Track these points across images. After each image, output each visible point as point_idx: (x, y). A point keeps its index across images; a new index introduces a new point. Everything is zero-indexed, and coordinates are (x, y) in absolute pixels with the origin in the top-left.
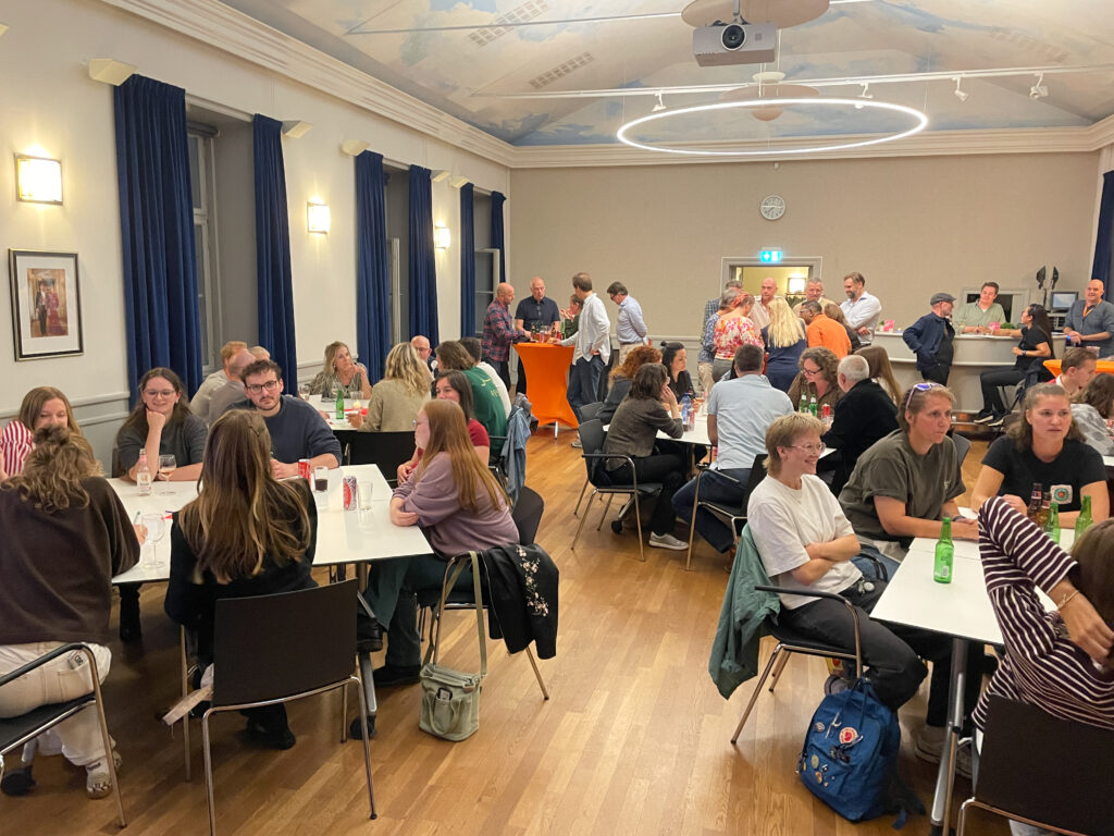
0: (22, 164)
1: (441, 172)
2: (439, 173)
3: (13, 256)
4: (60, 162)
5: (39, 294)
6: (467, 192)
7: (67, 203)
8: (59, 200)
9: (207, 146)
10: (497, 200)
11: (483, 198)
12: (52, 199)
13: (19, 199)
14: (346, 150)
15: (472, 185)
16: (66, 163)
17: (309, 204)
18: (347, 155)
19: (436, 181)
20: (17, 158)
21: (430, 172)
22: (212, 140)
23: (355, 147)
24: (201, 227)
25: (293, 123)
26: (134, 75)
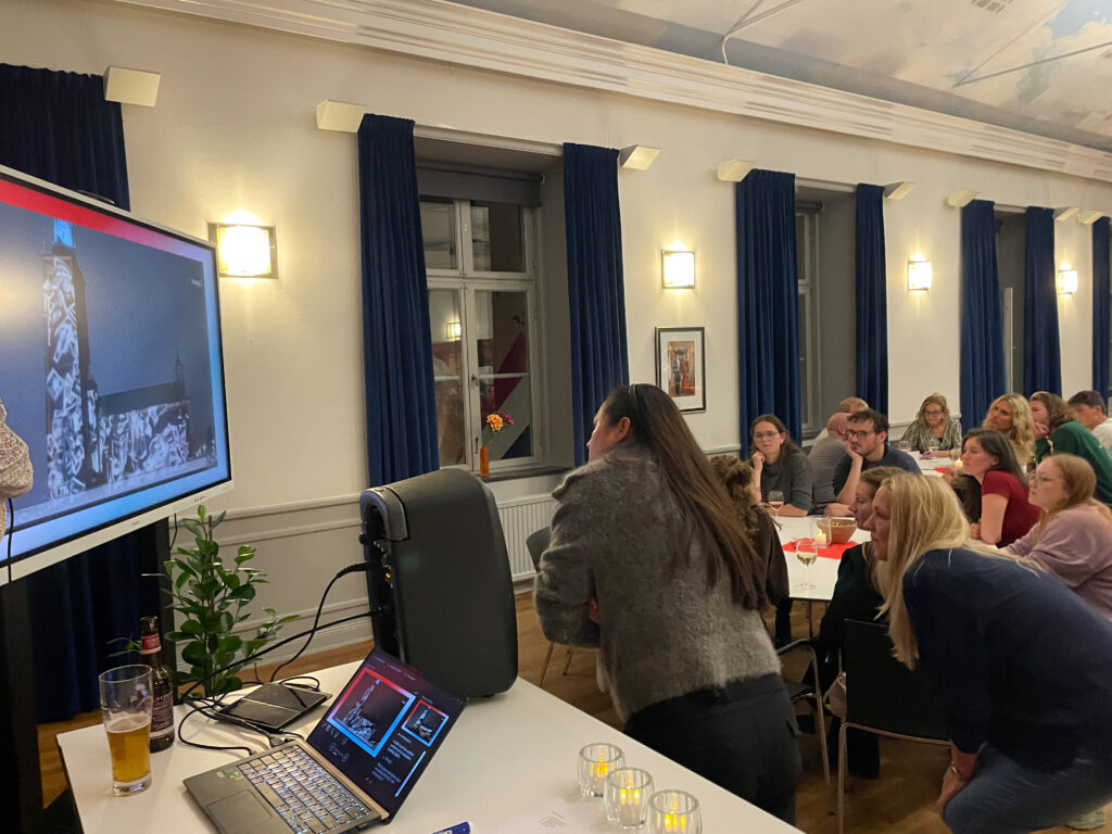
0: (666, 258)
1: (1066, 209)
2: (1062, 211)
3: (658, 332)
4: (693, 253)
5: (675, 362)
7: (698, 287)
8: (692, 284)
9: (812, 221)
12: (686, 285)
13: (664, 287)
14: (952, 202)
15: (1108, 219)
16: (698, 253)
17: (909, 262)
18: (953, 207)
19: (1059, 220)
20: (663, 254)
21: (1052, 211)
22: (817, 215)
23: (962, 198)
24: (804, 296)
25: (895, 186)
26: (753, 170)
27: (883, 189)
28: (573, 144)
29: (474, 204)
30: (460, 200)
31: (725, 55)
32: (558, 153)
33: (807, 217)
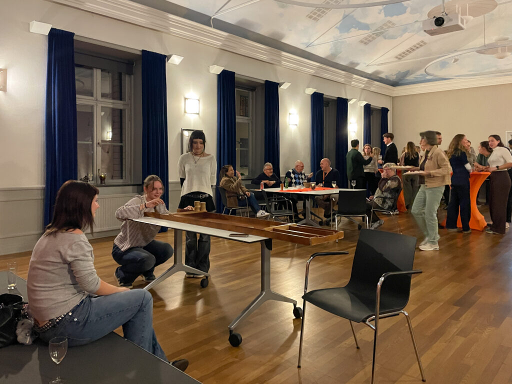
0: (187, 101)
2: (350, 100)
3: (182, 131)
6: (367, 108)
7: (200, 114)
10: (384, 111)
11: (377, 110)
12: (196, 112)
13: (185, 112)
15: (370, 105)
16: (201, 100)
17: (289, 114)
18: (307, 94)
19: (349, 103)
21: (347, 99)
22: (254, 92)
23: (310, 91)
24: (249, 124)
25: (283, 83)
26: (224, 70)
27: (278, 84)
28: (146, 51)
29: (102, 71)
30: (96, 68)
31: (212, 24)
32: (140, 53)
33: (250, 93)
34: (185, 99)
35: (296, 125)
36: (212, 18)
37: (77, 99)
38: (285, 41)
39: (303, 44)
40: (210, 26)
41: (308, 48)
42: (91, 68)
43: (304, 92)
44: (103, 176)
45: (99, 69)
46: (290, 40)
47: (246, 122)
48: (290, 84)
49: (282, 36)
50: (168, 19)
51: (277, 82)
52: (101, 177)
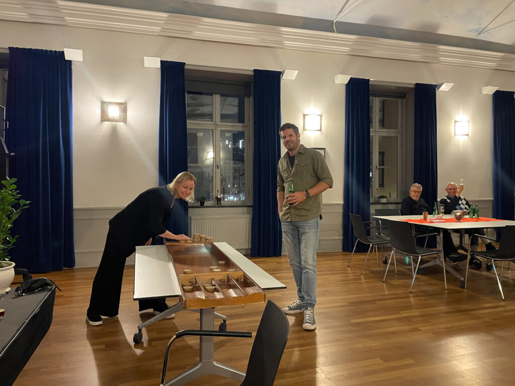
4: (321, 116)
7: (322, 130)
8: (319, 129)
9: (402, 102)
12: (316, 129)
13: (304, 130)
14: (484, 92)
16: (324, 115)
17: (455, 121)
18: (485, 95)
22: (404, 99)
23: (490, 90)
24: (397, 137)
25: (442, 84)
26: (351, 79)
27: (436, 86)
28: (258, 70)
29: (222, 95)
30: (215, 94)
31: (335, 29)
32: (252, 73)
33: (400, 100)
34: (304, 115)
35: (468, 135)
36: (334, 22)
37: (187, 124)
38: (442, 31)
39: (471, 31)
40: (334, 32)
41: (481, 35)
42: (211, 94)
43: (481, 93)
44: (219, 197)
45: (218, 94)
46: (450, 28)
47: (393, 135)
48: (453, 84)
49: (437, 27)
50: (280, 33)
51: (434, 83)
52: (217, 198)
